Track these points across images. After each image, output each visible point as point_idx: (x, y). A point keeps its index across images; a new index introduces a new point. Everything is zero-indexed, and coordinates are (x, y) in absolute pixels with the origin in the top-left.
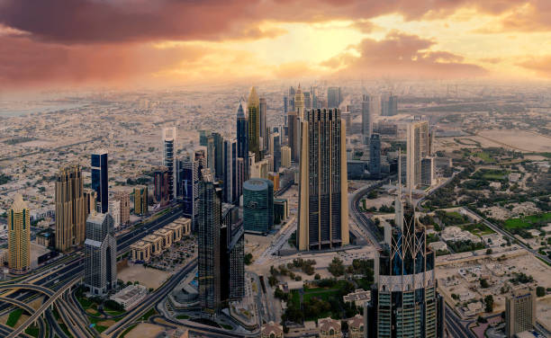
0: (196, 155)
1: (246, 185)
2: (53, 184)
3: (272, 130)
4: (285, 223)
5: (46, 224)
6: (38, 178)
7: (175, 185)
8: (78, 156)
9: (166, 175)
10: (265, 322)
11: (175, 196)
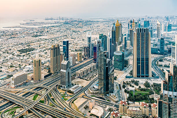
0: (98, 42)
1: (115, 53)
2: (49, 51)
3: (124, 35)
4: (128, 67)
5: (47, 64)
6: (44, 49)
7: (91, 52)
8: (58, 41)
9: (88, 48)
10: (121, 100)
11: (91, 56)
